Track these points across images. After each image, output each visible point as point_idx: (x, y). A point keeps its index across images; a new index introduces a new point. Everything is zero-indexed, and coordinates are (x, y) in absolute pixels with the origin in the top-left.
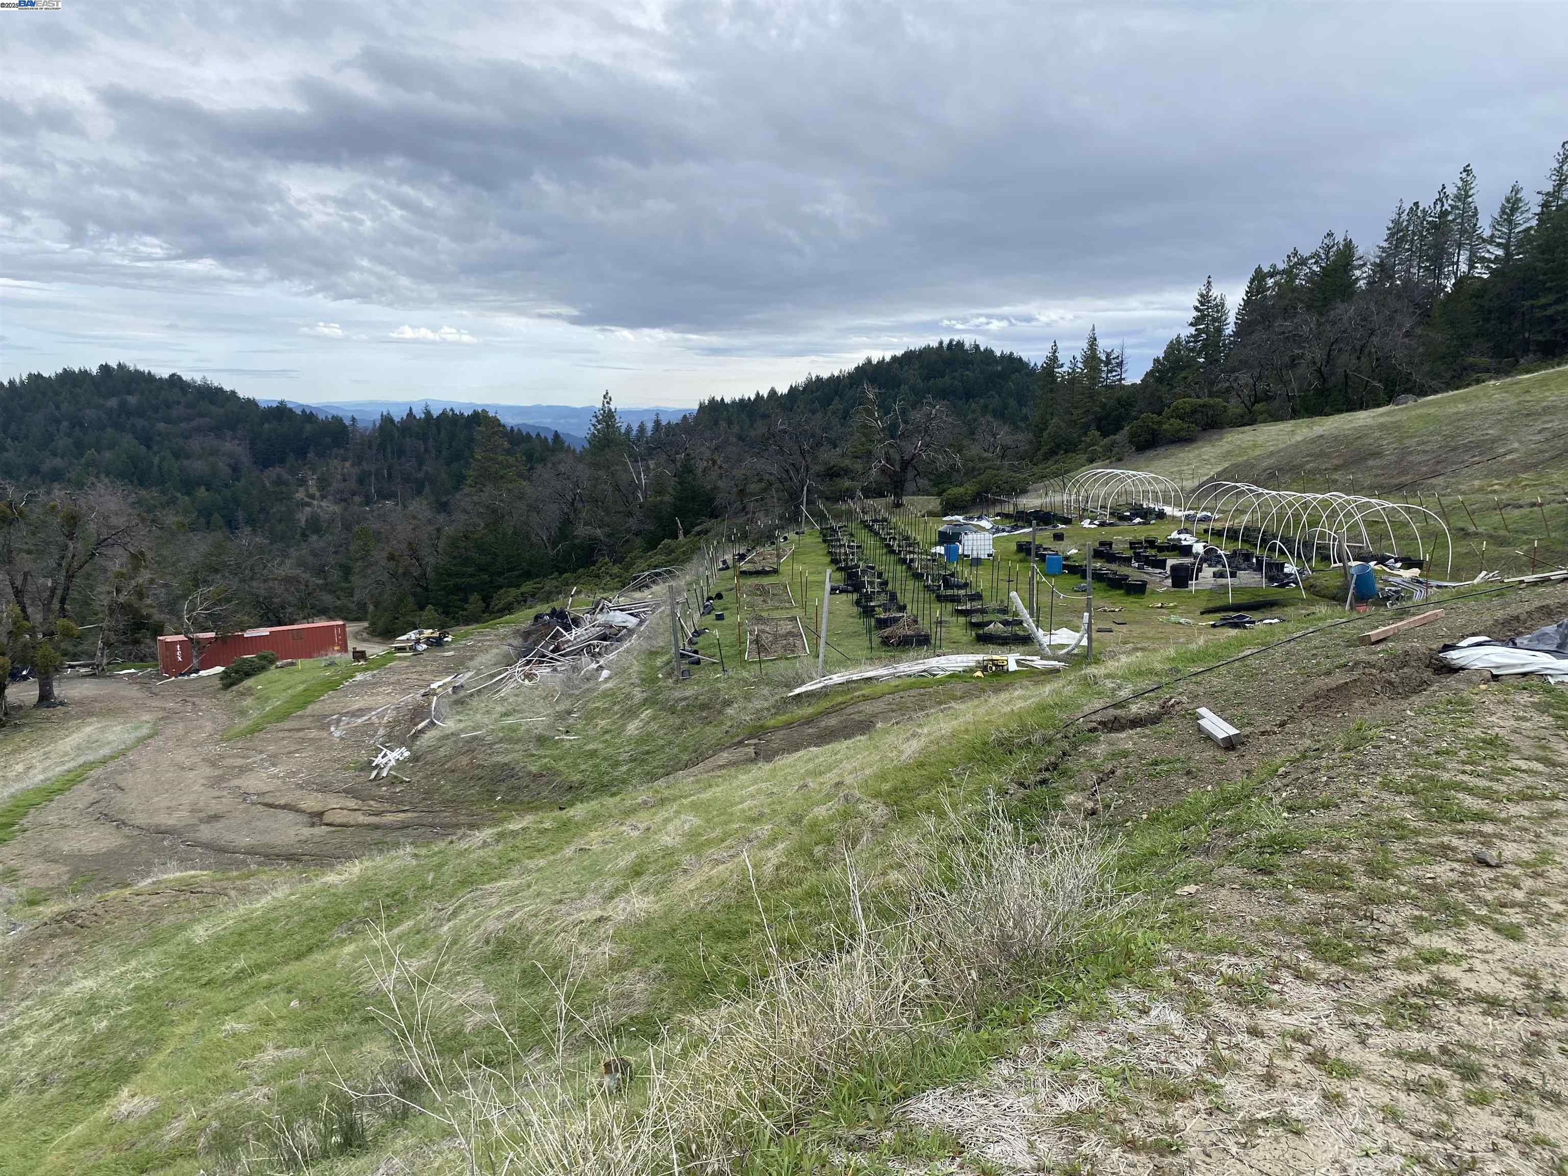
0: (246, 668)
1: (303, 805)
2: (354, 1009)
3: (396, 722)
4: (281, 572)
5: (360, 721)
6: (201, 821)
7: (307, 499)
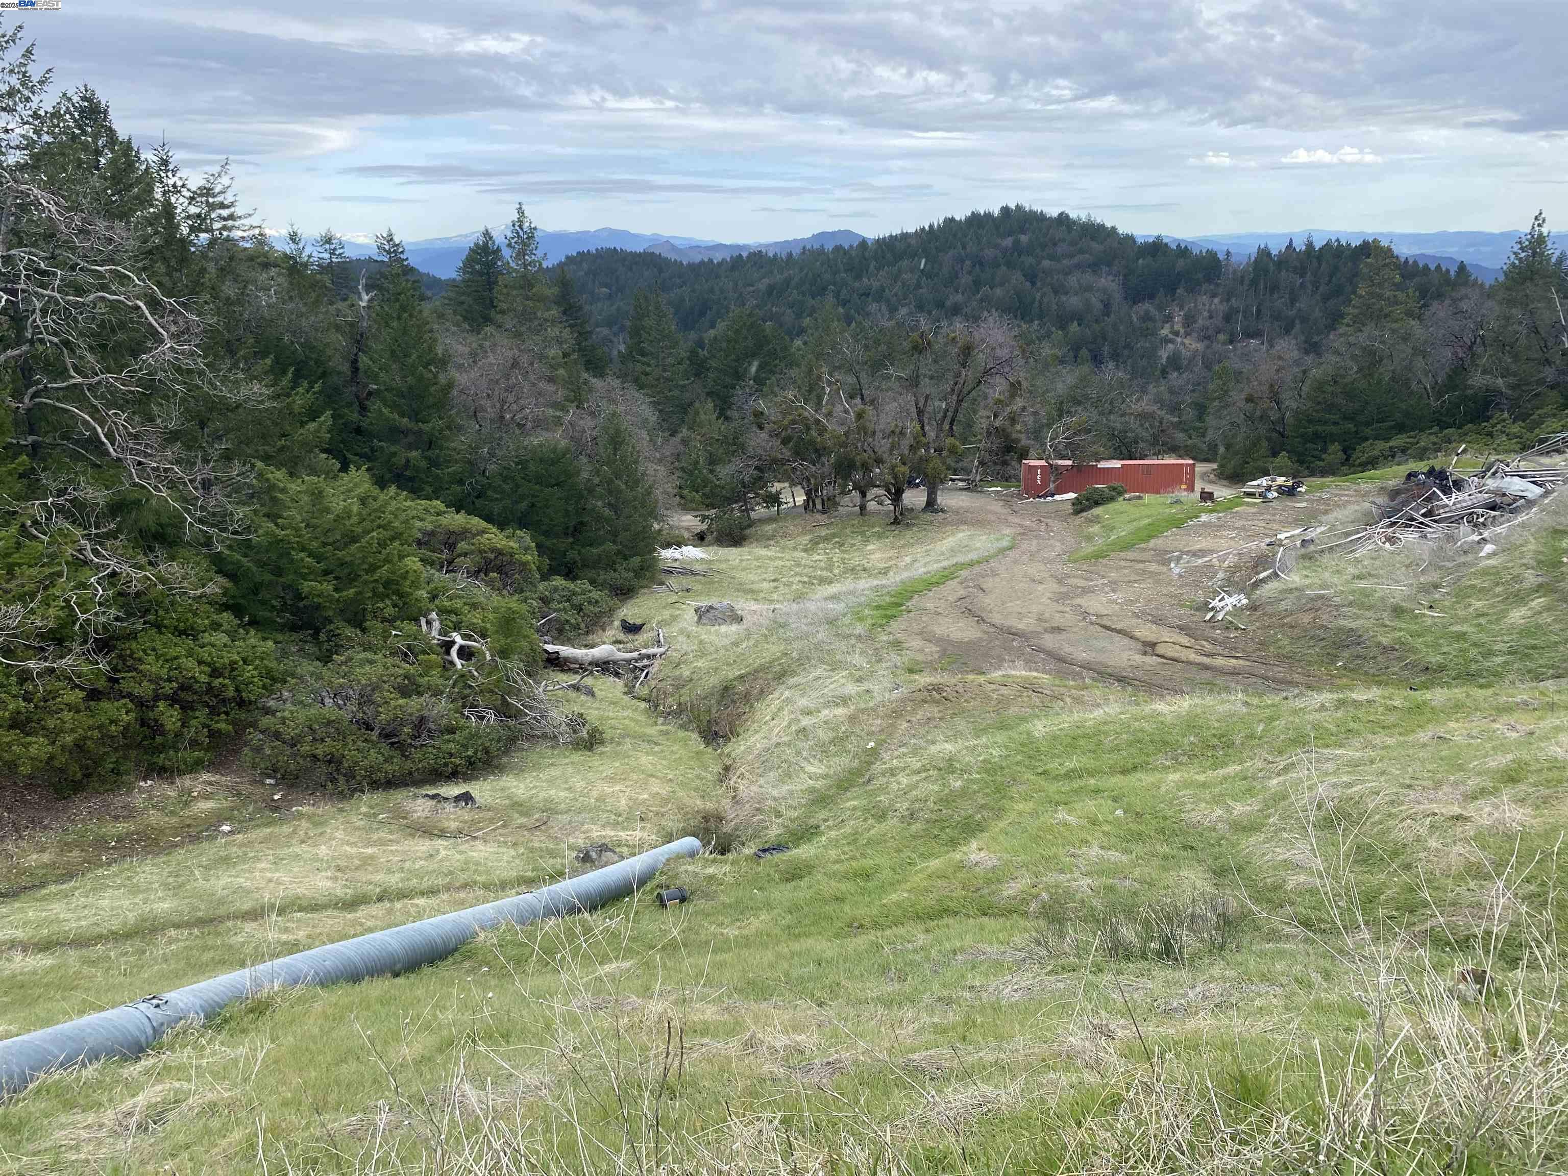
0: (1096, 496)
1: (1138, 634)
2: (1174, 833)
3: (1236, 568)
4: (1136, 408)
5: (1200, 561)
6: (1046, 630)
7: (1171, 336)
